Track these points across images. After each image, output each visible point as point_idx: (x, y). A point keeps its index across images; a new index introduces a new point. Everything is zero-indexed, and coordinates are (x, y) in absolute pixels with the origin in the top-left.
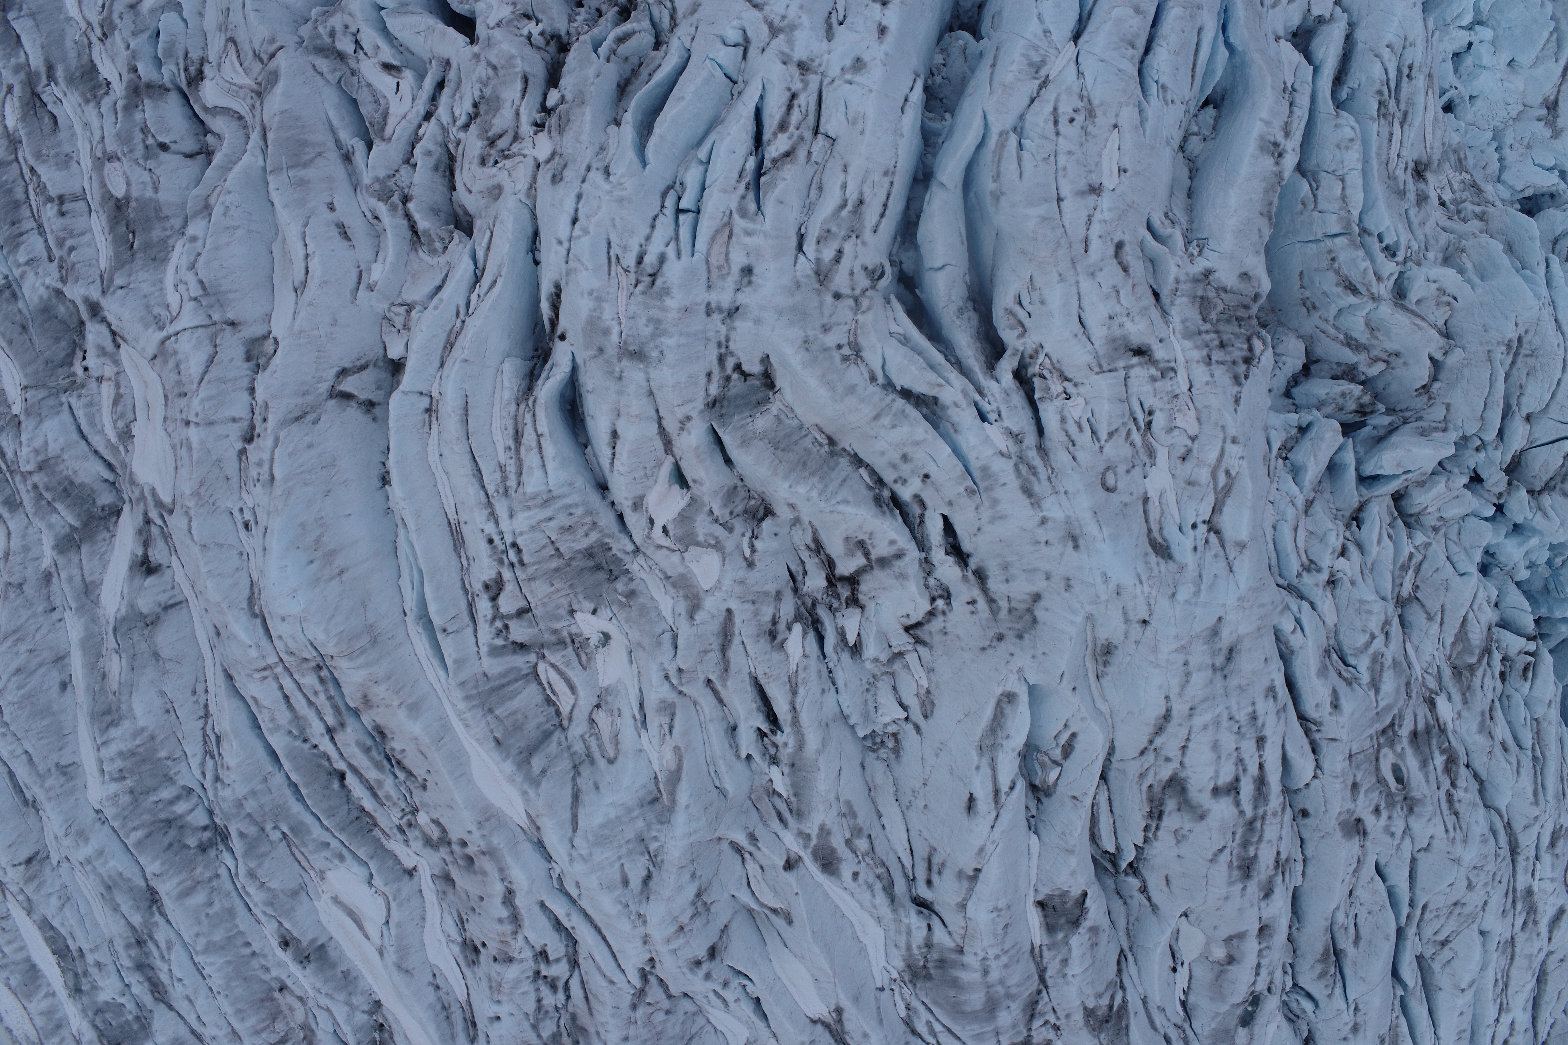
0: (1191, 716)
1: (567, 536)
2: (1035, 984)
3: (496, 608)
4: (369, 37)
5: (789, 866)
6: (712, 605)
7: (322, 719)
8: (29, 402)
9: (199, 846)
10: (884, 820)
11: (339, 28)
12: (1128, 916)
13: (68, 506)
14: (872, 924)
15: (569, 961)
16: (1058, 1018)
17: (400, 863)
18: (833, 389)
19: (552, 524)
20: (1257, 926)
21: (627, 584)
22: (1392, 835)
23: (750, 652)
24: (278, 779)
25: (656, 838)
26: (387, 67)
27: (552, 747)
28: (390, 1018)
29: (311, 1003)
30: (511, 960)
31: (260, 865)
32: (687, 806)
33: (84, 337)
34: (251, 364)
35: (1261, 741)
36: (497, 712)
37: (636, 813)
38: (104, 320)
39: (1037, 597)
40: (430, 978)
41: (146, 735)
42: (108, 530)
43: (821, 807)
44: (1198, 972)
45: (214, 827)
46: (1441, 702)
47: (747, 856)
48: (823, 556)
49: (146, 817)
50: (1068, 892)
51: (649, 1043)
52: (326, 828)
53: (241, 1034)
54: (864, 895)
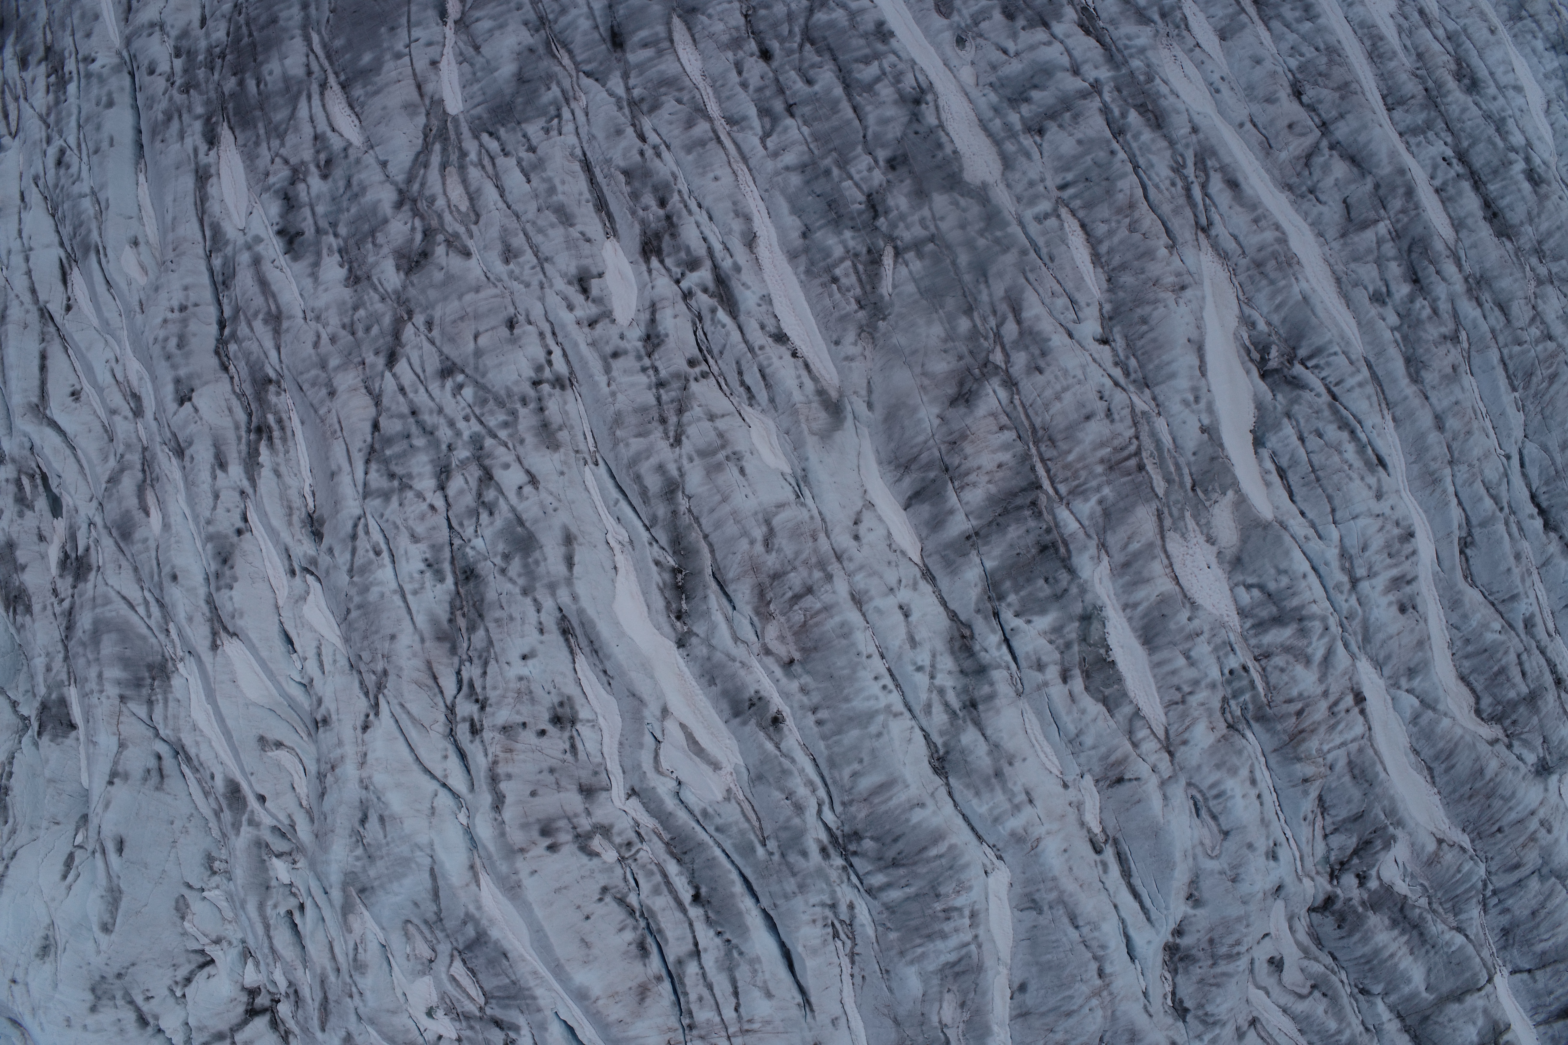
2: (71, 646)
5: (262, 799)
7: (702, 968)
9: (862, 839)
14: (201, 724)
15: (456, 714)
16: (52, 605)
17: (644, 804)
23: (309, 989)
24: (767, 903)
25: (357, 859)
28: (667, 628)
29: (755, 648)
30: (505, 729)
31: (789, 819)
36: (507, 980)
37: (378, 883)
40: (612, 682)
41: (909, 957)
43: (242, 853)
45: (845, 854)
49: (922, 870)
50: (52, 741)
51: (373, 629)
52: (719, 846)
53: (850, 604)
54: (206, 755)
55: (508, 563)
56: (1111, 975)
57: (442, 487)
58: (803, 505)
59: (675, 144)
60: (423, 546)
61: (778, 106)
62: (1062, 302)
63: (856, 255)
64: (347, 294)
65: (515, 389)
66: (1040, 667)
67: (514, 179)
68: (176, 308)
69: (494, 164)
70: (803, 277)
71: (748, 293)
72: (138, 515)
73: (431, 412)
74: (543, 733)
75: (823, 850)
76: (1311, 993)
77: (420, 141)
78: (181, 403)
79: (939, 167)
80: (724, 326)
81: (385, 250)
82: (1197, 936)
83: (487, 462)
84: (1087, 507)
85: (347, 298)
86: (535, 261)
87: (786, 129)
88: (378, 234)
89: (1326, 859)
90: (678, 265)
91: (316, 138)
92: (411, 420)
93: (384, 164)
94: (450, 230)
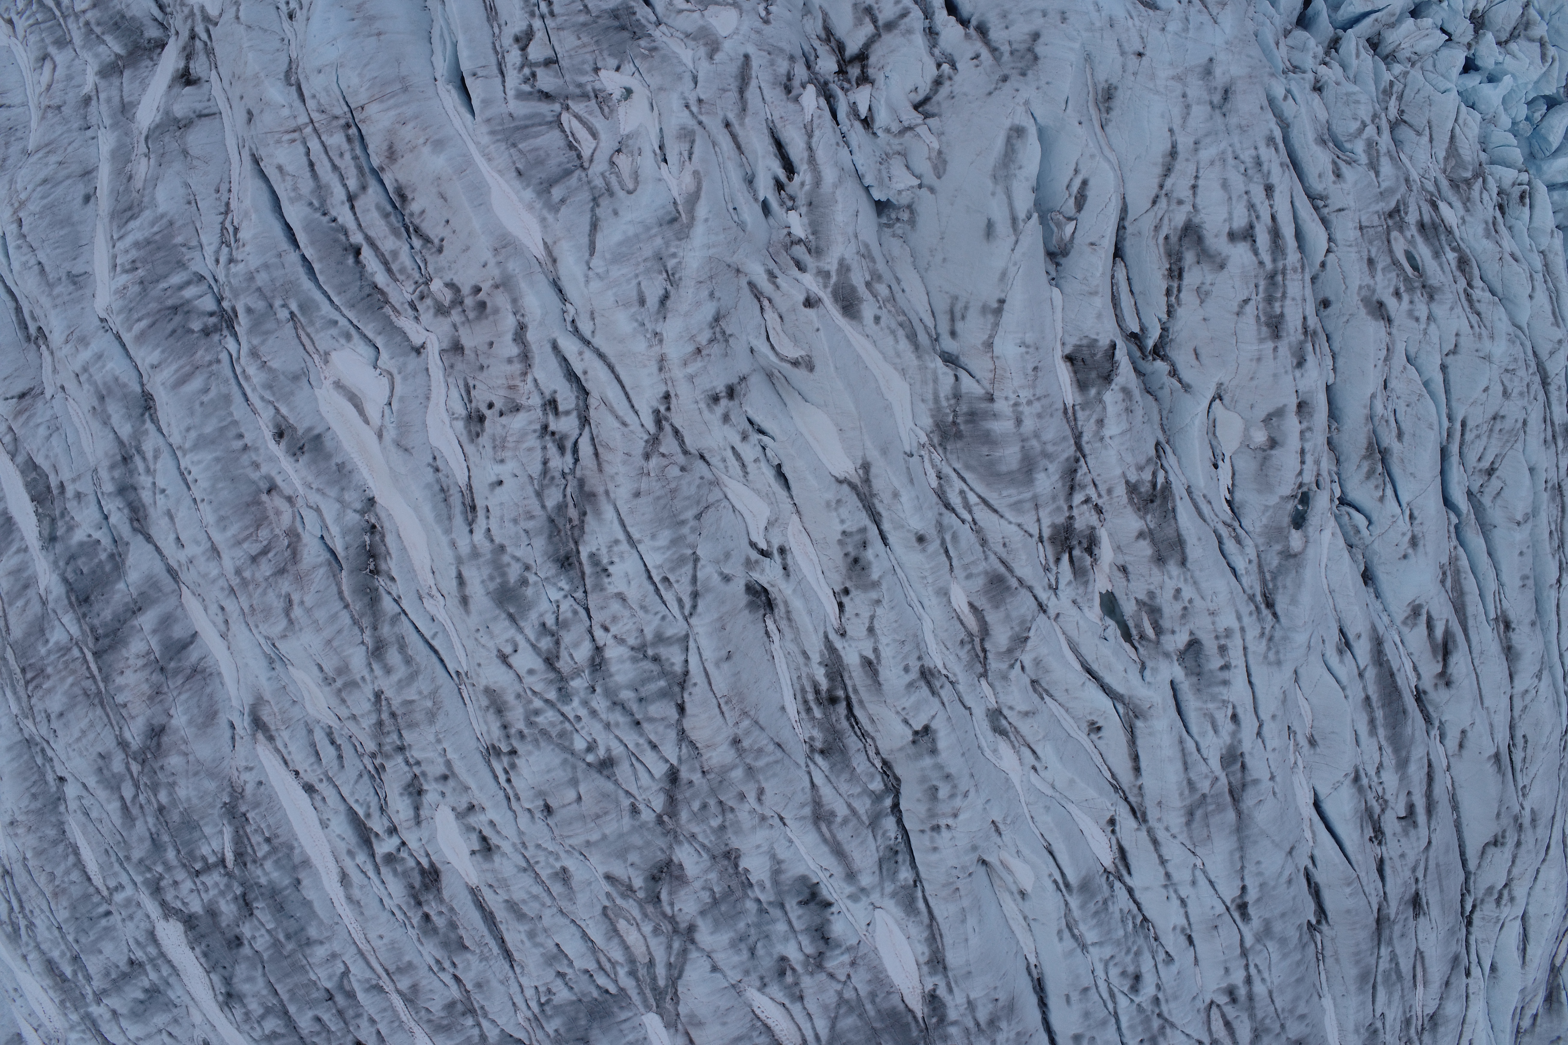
0: (1196, 150)
2: (1071, 450)
3: (525, 57)
5: (809, 303)
7: (345, 186)
9: (203, 330)
10: (904, 284)
12: (1160, 411)
14: (896, 377)
15: (579, 417)
16: (1100, 496)
17: (408, 340)
20: (1293, 402)
22: (1417, 319)
23: (767, 98)
24: (293, 257)
25: (674, 255)
27: (573, 180)
28: (383, 515)
29: (300, 502)
30: (517, 409)
31: (263, 342)
32: (706, 220)
35: (1269, 189)
37: (653, 231)
39: (1036, 36)
40: (431, 461)
41: (164, 221)
43: (840, 239)
44: (1240, 465)
46: (1442, 206)
47: (766, 303)
48: (833, 44)
49: (154, 306)
50: (1096, 340)
51: (662, 502)
53: (221, 547)
55: (521, 575)
57: (598, 649)
58: (267, 638)
59: (423, 971)
60: (612, 590)
61: (340, 999)
62: (94, 815)
63: (254, 861)
64: (735, 842)
65: (530, 747)
66: (78, 496)
67: (573, 947)
68: (944, 829)
69: (598, 962)
70: (296, 844)
71: (338, 831)
72: (982, 603)
73: (617, 725)
74: (491, 406)
77: (680, 989)
78: (926, 729)
79: (203, 936)
80: (357, 801)
81: (697, 885)
83: (552, 675)
84: (57, 636)
85: (733, 838)
86: (537, 868)
87: (330, 978)
88: (709, 900)
90: (403, 859)
91: (801, 998)
92: (639, 716)
93: (715, 969)
94: (631, 901)
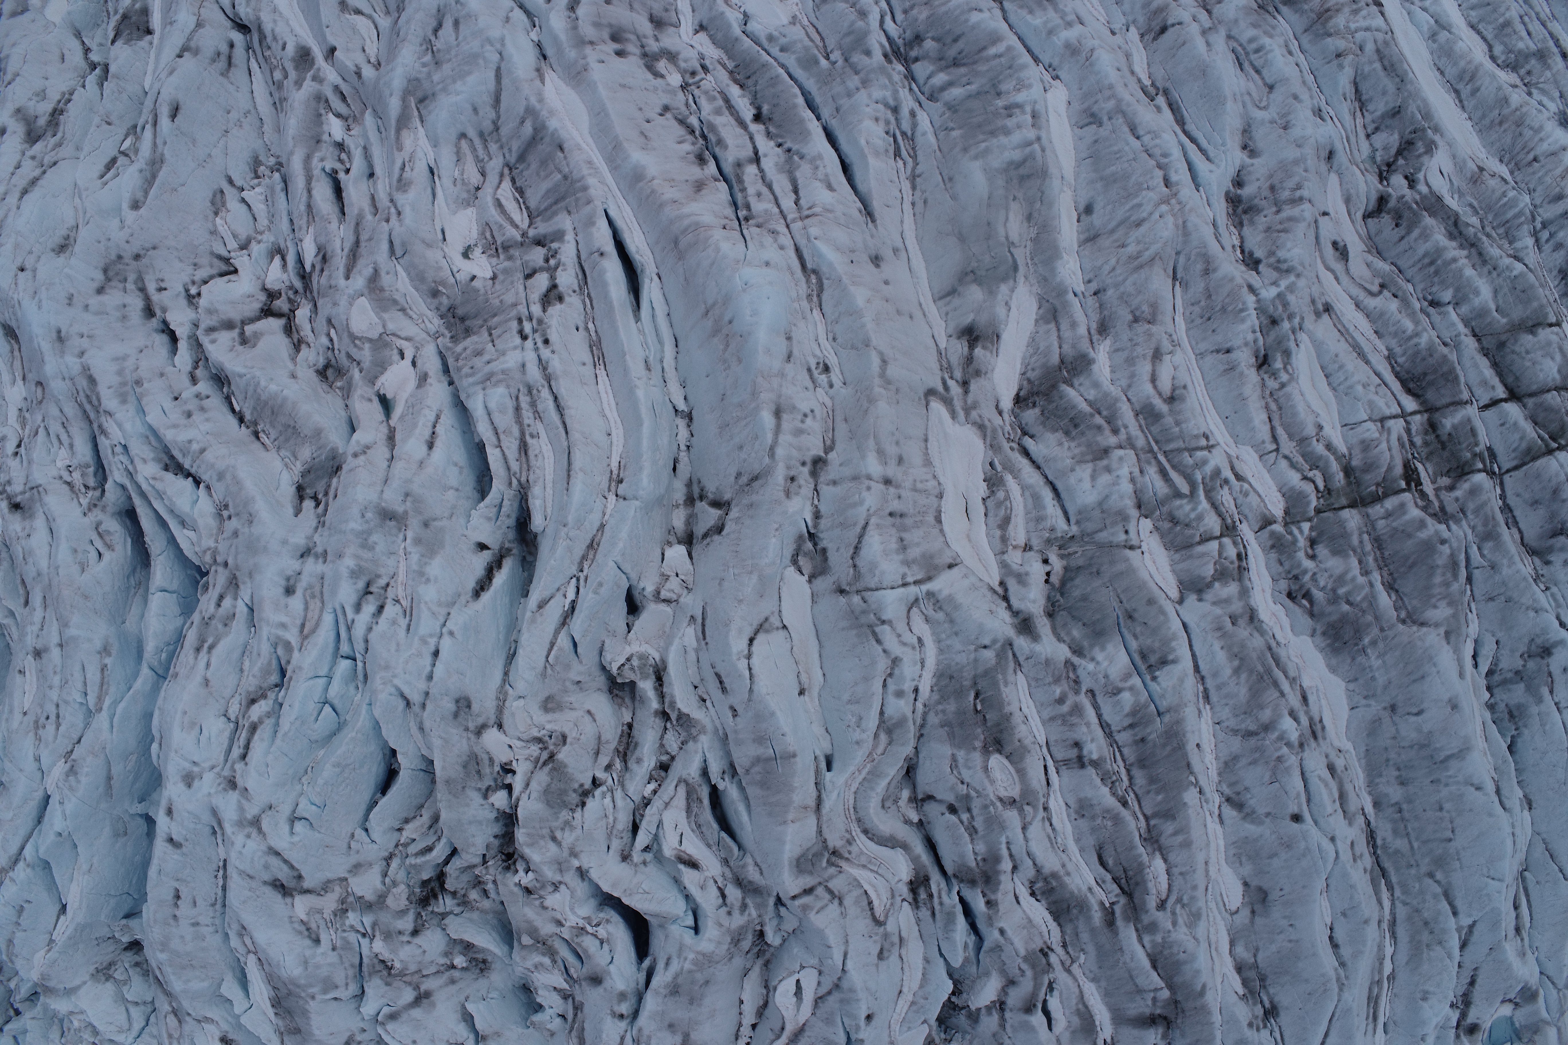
1: (480, 347)
4: (708, 900)
6: (359, 282)
8: (1119, 528)
11: (736, 913)
13: (1074, 407)
18: (234, 477)
19: (486, 357)
21: (440, 304)
26: (693, 864)
33: (1049, 598)
34: (821, 545)
36: (559, 176)
38: (1015, 613)
42: (1029, 380)
45: (907, 62)
52: (783, 66)
54: (281, 30)
56: (1177, 184)
75: (886, 56)
76: (1380, 292)
82: (1258, 184)
89: (1373, 158)
